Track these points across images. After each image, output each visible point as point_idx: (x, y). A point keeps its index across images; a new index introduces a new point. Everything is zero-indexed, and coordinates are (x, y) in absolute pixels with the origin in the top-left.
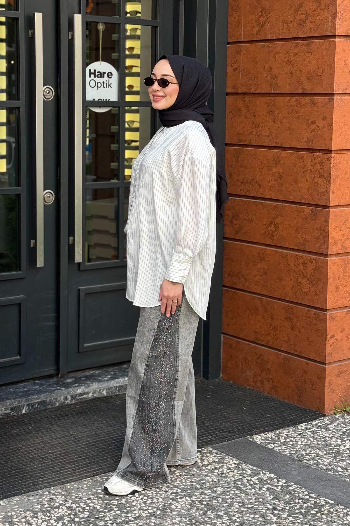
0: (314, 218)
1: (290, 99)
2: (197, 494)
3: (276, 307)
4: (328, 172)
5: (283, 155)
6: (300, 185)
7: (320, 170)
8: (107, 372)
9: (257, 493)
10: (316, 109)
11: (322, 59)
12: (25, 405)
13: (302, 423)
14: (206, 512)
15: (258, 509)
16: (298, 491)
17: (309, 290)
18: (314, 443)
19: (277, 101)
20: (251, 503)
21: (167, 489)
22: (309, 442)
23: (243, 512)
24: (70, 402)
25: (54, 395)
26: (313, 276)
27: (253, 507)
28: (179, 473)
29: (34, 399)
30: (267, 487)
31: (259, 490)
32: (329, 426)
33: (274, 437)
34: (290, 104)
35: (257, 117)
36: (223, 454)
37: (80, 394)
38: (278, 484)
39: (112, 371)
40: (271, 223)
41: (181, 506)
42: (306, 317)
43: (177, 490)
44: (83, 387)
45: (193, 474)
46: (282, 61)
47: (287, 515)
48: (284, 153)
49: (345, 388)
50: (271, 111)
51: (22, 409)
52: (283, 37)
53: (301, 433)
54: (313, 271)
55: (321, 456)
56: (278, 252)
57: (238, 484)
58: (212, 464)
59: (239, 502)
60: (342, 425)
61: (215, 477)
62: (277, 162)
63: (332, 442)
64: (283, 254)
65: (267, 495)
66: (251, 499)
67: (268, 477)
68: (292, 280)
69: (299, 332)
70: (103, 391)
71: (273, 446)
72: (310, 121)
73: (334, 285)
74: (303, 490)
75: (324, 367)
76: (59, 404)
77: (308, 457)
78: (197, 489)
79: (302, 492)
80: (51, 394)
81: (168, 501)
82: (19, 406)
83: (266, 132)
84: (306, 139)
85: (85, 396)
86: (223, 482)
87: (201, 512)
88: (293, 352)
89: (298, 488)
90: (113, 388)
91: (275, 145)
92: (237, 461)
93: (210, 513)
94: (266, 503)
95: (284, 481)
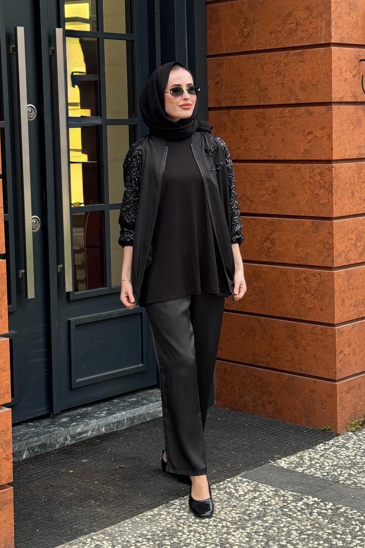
0: (315, 230)
1: (282, 111)
2: (249, 525)
3: (276, 326)
4: (329, 183)
5: (278, 169)
6: (298, 198)
7: (320, 181)
8: (100, 408)
9: (310, 519)
10: (313, 119)
11: (317, 68)
12: (26, 450)
13: (319, 444)
14: (267, 542)
15: (319, 535)
16: (350, 512)
17: (313, 305)
18: (341, 463)
19: (266, 113)
20: (308, 529)
21: (216, 524)
22: (335, 463)
23: (304, 539)
24: (70, 443)
25: (54, 436)
26: (317, 290)
27: (313, 533)
28: (219, 505)
29: (34, 442)
30: (317, 511)
31: (310, 516)
32: (347, 445)
33: (298, 460)
34: (282, 115)
35: (244, 131)
36: (254, 482)
37: (80, 433)
38: (327, 508)
39: (105, 406)
40: (266, 239)
41: (239, 539)
42: (311, 333)
43: (226, 524)
44: (83, 425)
45: (234, 506)
46: (271, 72)
47: (351, 538)
48: (278, 166)
49: (354, 404)
50: (261, 124)
51: (22, 454)
52: (271, 48)
53: (323, 454)
54: (317, 285)
55: (355, 475)
56: (275, 268)
57: (286, 512)
58: (249, 494)
59: (296, 530)
60: (359, 442)
61: (258, 507)
62: (270, 175)
63: (358, 460)
64: (282, 270)
65: (321, 520)
66: (307, 525)
67: (312, 501)
68: (294, 297)
69: (304, 350)
70: (102, 428)
71: (302, 469)
72: (306, 132)
73: (341, 299)
74: (354, 511)
75: (335, 384)
76: (59, 446)
77: (342, 478)
78: (245, 519)
79: (354, 513)
80: (51, 436)
81: (222, 535)
82: (20, 451)
83: (255, 146)
84: (302, 150)
85: (84, 435)
86: (270, 511)
87: (263, 544)
88: (298, 371)
89: (349, 510)
90: (112, 424)
91: (267, 158)
92: (273, 488)
93: (272, 544)
94: (324, 528)
95: (331, 504)
